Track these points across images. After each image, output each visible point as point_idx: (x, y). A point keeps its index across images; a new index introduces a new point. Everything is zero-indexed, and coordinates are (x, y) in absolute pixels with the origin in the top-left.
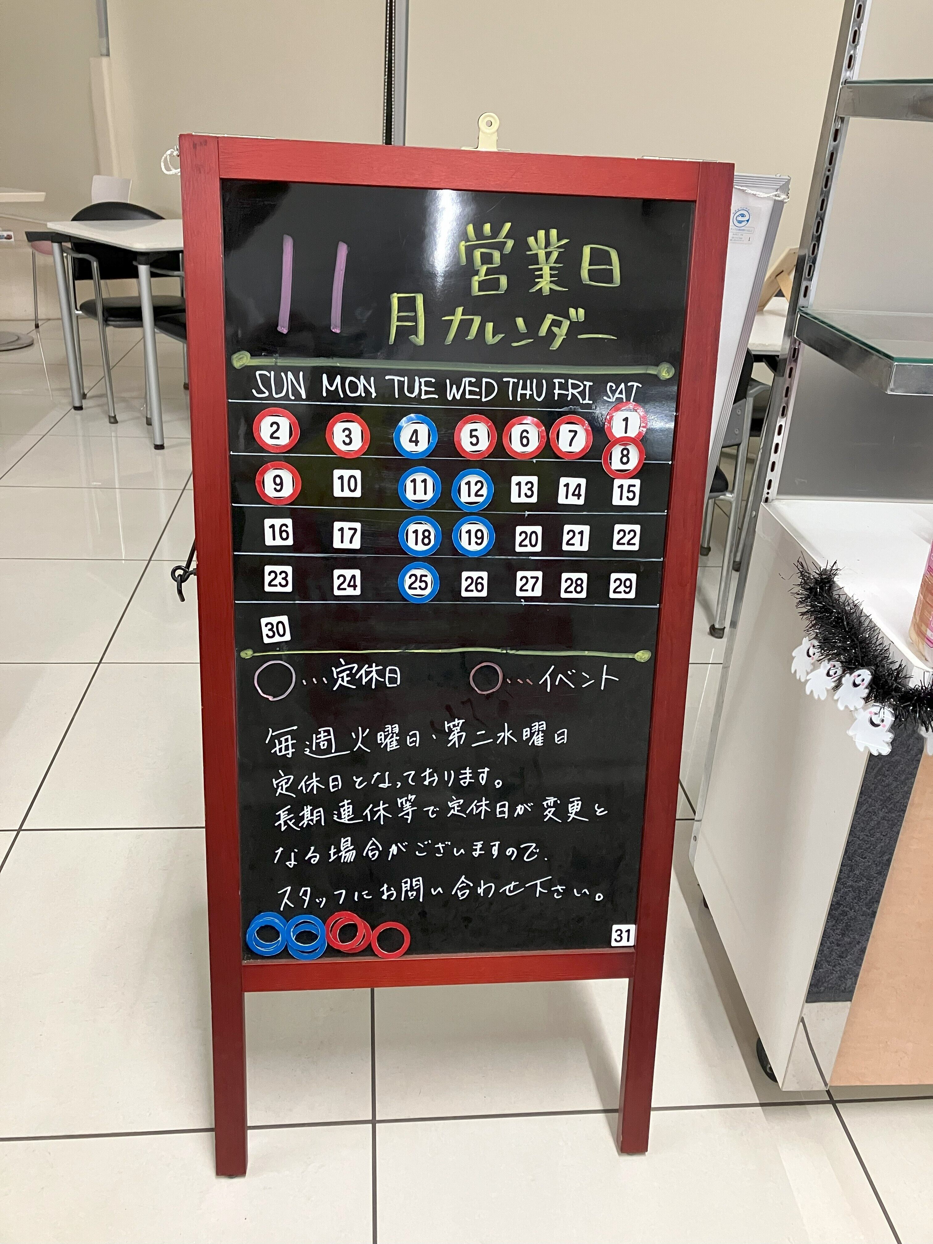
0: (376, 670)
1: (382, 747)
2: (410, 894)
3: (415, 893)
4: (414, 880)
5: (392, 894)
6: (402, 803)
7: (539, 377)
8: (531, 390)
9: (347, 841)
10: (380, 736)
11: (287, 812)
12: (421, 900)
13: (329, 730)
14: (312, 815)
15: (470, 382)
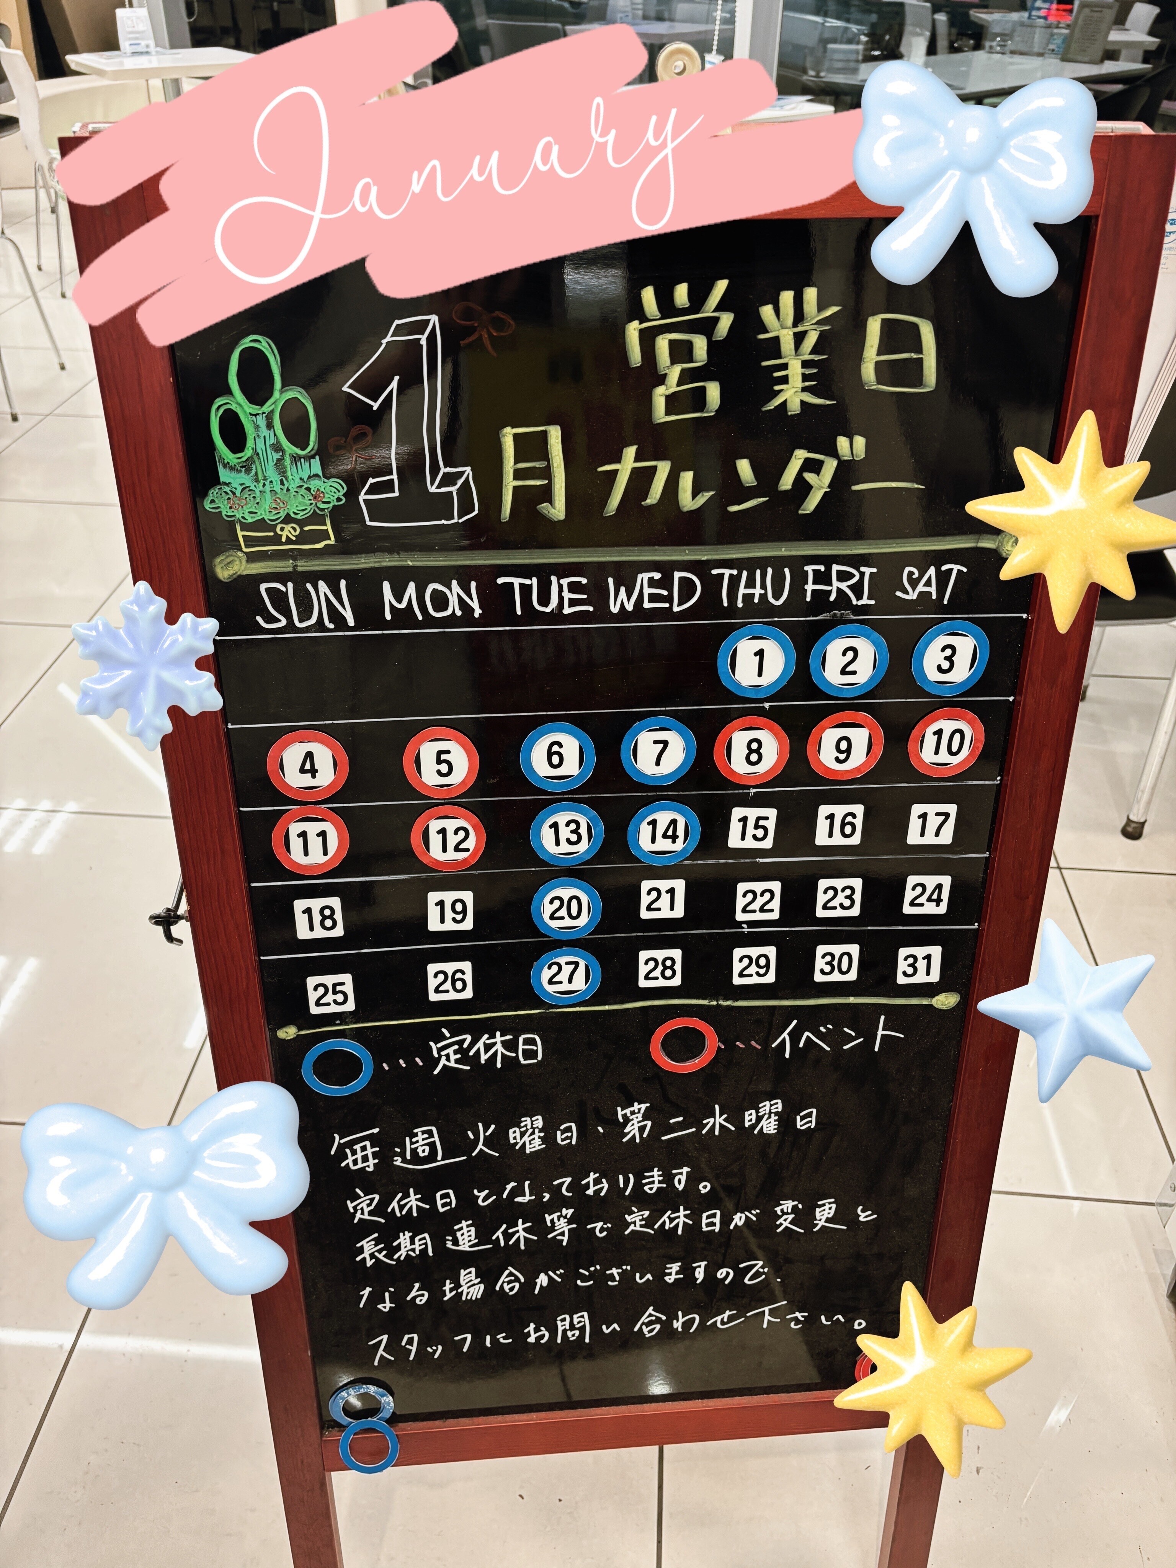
0: (502, 1042)
1: (517, 1148)
2: (569, 1334)
3: (577, 1333)
4: (575, 1316)
5: (543, 1336)
6: (552, 1221)
7: (778, 563)
8: (763, 586)
9: (470, 1273)
10: (514, 1134)
11: (373, 1243)
12: (587, 1340)
13: (431, 1130)
14: (412, 1242)
15: (651, 580)
